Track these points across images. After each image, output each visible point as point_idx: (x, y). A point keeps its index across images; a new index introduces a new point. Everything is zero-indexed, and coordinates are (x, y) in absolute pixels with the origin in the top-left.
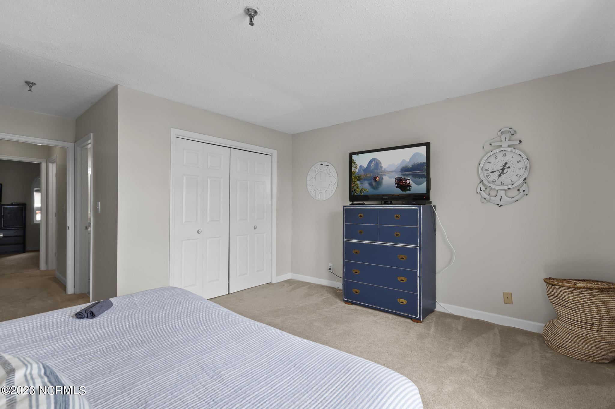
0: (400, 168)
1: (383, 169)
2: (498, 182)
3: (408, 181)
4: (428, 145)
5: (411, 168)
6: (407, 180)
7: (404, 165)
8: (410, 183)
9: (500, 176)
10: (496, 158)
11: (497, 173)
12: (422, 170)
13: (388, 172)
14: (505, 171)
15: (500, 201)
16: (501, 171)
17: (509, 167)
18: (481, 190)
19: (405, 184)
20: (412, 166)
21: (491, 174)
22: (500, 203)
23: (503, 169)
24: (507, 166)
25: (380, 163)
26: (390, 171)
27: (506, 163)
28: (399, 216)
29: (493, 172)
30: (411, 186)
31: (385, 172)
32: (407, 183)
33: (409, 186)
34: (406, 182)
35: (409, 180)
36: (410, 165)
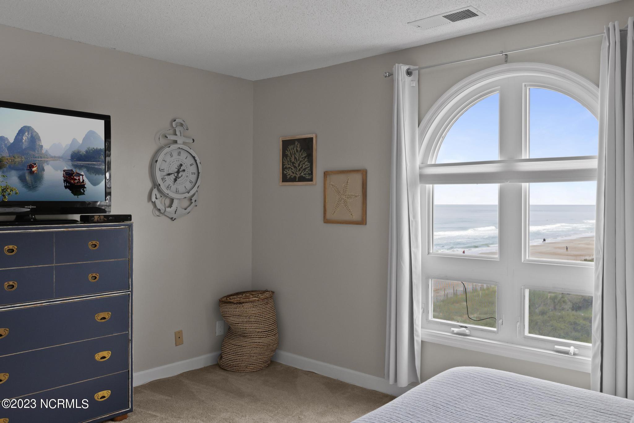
0: (70, 153)
1: (44, 151)
2: (174, 188)
3: (81, 177)
4: (107, 119)
5: (85, 156)
6: (79, 175)
7: (75, 149)
8: (83, 181)
9: (175, 180)
10: (171, 156)
11: (172, 177)
12: (99, 161)
13: (52, 157)
14: (180, 175)
15: (175, 213)
16: (176, 174)
17: (184, 171)
18: (156, 198)
19: (78, 183)
20: (87, 152)
21: (166, 177)
22: (174, 216)
23: (178, 172)
24: (182, 168)
25: (40, 140)
26: (55, 157)
27: (181, 165)
28: (97, 243)
29: (169, 174)
30: (85, 186)
31: (47, 157)
32: (80, 181)
33: (83, 187)
34: (79, 179)
35: (83, 175)
36: (83, 151)
